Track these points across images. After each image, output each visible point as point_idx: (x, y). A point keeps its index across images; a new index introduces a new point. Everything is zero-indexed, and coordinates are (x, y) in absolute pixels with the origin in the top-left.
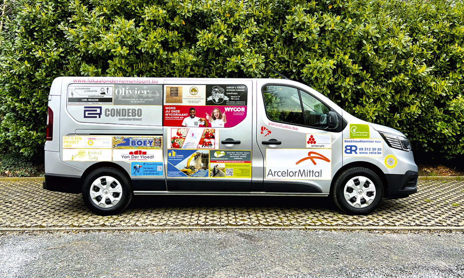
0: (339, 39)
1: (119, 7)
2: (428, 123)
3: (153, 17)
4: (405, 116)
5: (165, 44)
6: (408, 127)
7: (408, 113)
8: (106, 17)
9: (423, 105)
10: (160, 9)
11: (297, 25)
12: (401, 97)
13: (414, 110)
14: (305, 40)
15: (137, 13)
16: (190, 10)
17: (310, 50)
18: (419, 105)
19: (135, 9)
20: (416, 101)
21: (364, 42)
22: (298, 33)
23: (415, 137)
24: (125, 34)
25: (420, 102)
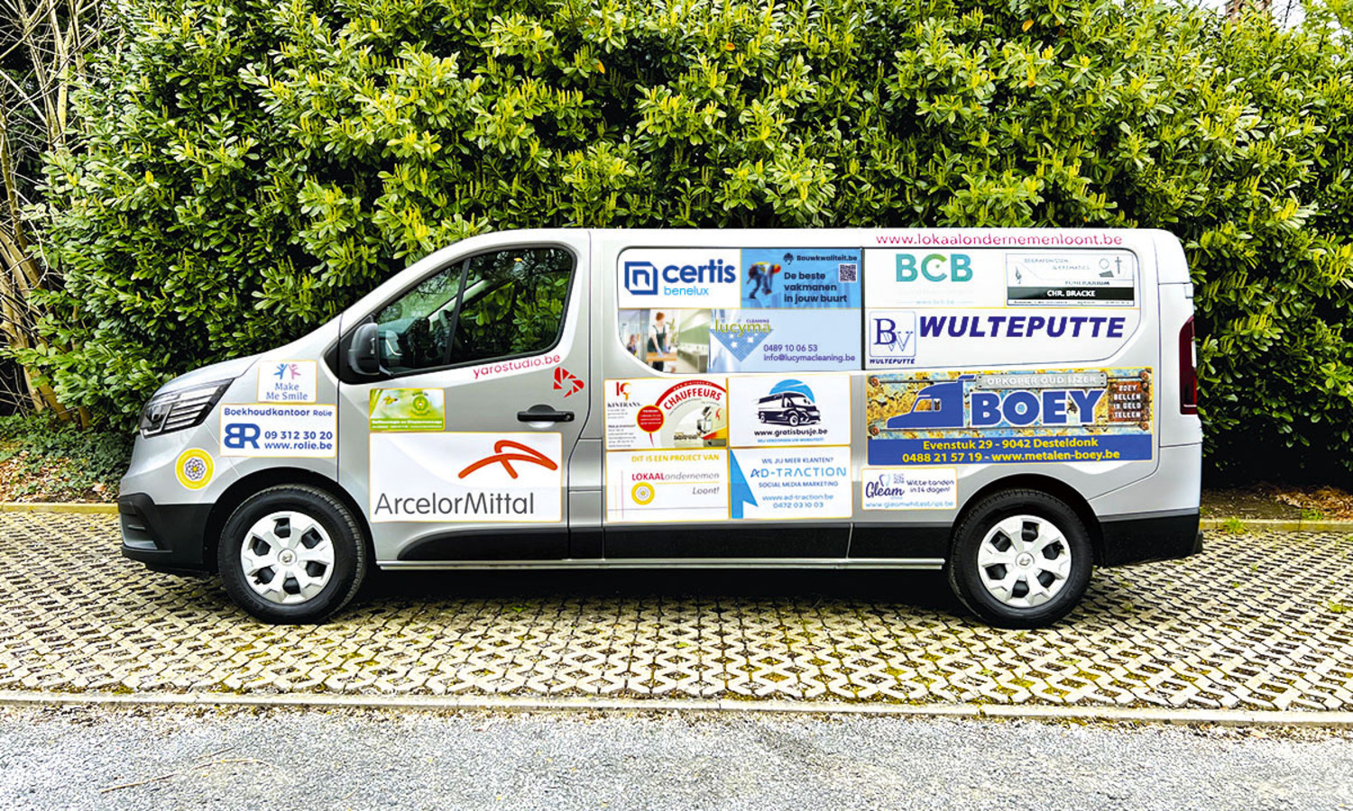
0: (1049, 118)
1: (417, 22)
2: (1297, 366)
3: (515, 47)
4: (1235, 345)
5: (545, 128)
6: (1240, 376)
7: (1243, 337)
8: (380, 50)
9: (1287, 315)
10: (535, 24)
11: (930, 77)
12: (1221, 291)
13: (1260, 327)
14: (952, 119)
15: (468, 37)
16: (621, 31)
17: (965, 149)
18: (1275, 313)
19: (463, 26)
20: (1266, 304)
21: (1125, 127)
22: (931, 101)
23: (1259, 405)
24: (430, 96)
25: (1278, 307)
